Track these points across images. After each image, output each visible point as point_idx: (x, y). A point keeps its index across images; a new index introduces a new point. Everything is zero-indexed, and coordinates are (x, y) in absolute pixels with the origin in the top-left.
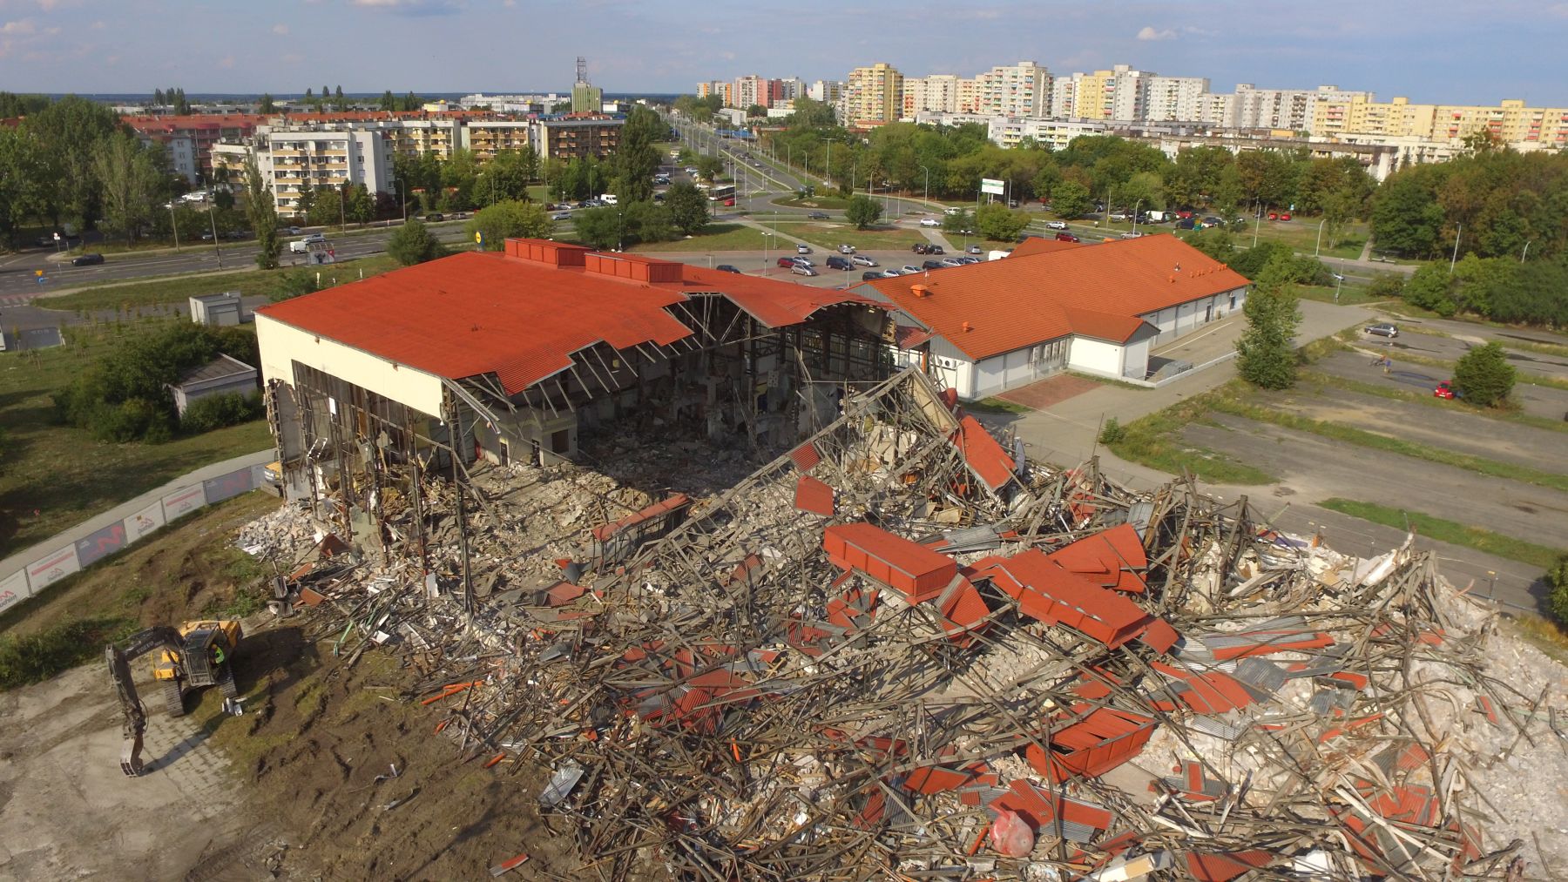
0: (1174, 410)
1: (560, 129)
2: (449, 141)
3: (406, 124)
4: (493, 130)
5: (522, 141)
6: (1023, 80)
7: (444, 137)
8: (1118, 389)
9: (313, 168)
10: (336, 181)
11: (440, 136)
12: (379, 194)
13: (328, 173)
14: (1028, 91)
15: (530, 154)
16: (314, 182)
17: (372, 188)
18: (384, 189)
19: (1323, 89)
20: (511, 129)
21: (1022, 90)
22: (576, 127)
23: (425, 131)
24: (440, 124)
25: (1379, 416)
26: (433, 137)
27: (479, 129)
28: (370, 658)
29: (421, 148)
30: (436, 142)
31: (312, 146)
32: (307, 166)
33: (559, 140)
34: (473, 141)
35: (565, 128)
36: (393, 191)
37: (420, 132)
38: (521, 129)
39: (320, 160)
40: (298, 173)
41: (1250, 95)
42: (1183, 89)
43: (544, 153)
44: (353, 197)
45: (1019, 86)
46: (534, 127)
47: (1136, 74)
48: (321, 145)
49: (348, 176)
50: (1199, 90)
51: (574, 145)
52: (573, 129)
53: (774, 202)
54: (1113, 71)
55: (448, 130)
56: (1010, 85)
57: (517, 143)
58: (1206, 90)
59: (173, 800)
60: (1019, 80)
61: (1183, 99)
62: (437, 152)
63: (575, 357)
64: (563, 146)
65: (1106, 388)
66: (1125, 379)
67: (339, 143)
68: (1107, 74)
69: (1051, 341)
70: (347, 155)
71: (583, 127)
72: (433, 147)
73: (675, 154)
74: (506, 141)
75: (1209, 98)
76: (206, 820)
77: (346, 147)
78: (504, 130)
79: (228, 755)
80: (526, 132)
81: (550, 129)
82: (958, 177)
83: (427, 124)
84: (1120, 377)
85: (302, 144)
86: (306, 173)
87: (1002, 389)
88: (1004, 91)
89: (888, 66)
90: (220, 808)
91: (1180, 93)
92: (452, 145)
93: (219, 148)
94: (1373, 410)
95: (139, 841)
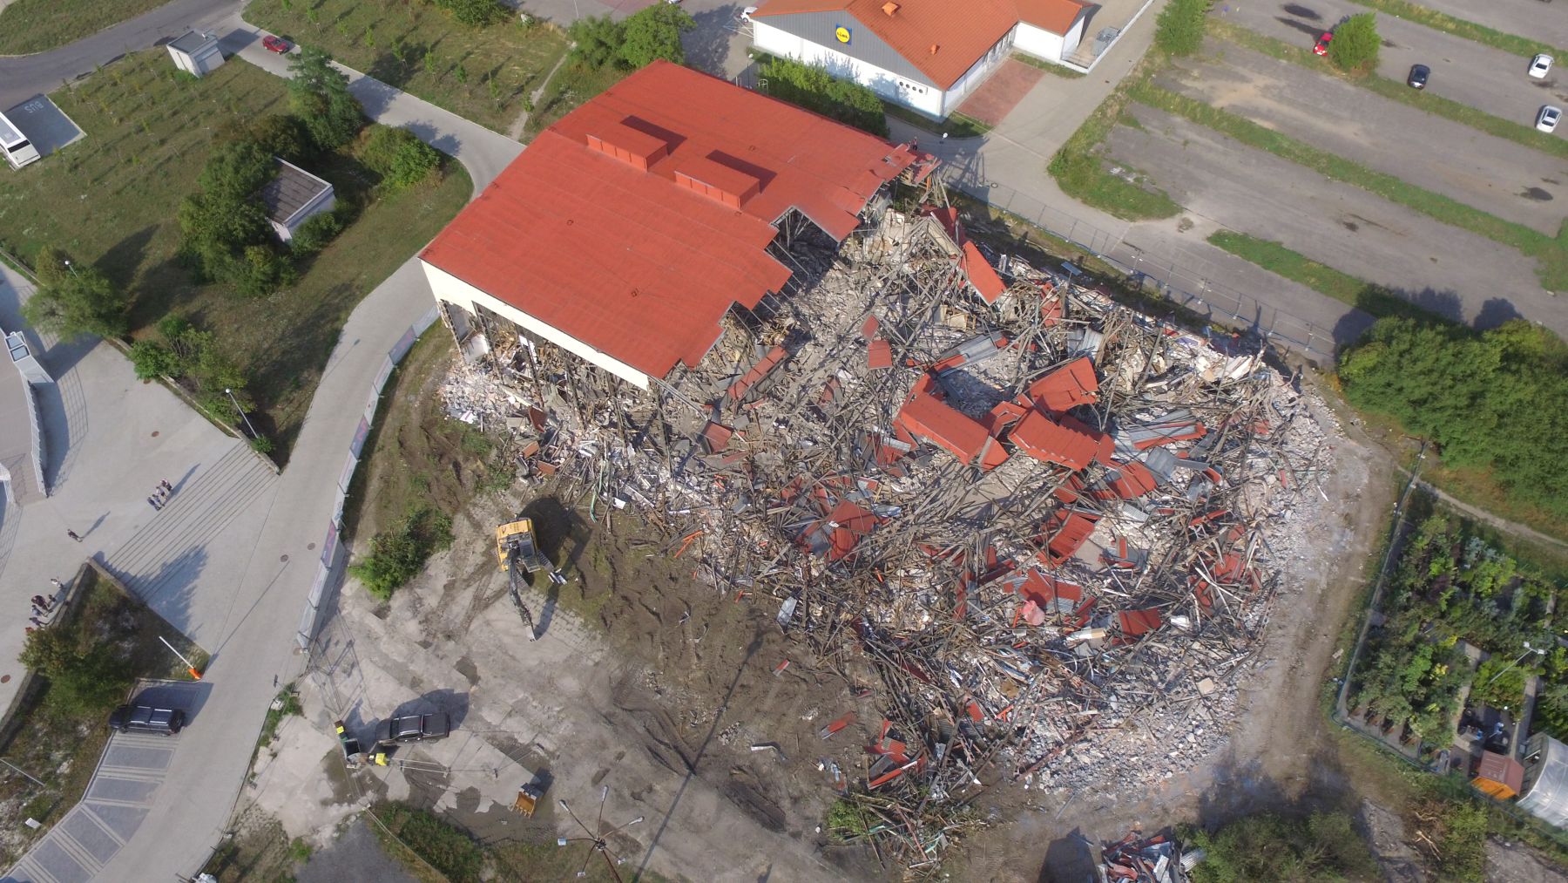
0: (1103, 111)
8: (1058, 77)
25: (1262, 93)
59: (568, 653)
65: (1049, 78)
66: (1062, 63)
69: (1002, 39)
76: (597, 664)
79: (577, 615)
84: (1058, 62)
90: (599, 654)
95: (570, 684)
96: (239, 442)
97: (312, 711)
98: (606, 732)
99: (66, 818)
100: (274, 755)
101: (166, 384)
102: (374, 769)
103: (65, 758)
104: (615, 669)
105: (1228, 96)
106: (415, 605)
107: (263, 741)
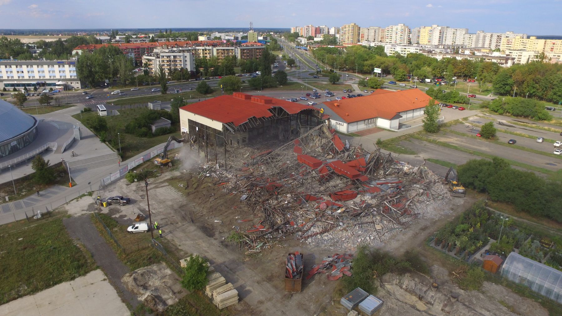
0: (400, 137)
1: (244, 50)
2: (210, 53)
3: (197, 48)
4: (224, 50)
5: (232, 53)
6: (400, 30)
7: (209, 52)
8: (388, 132)
9: (172, 63)
10: (179, 67)
11: (207, 52)
12: (191, 71)
13: (177, 65)
14: (401, 34)
15: (235, 57)
16: (173, 68)
17: (189, 70)
18: (192, 70)
19: (508, 33)
20: (229, 50)
21: (399, 34)
22: (249, 49)
23: (203, 50)
24: (207, 48)
25: (456, 140)
26: (205, 52)
27: (219, 49)
28: (206, 179)
29: (201, 55)
30: (206, 53)
31: (172, 57)
32: (171, 63)
33: (244, 53)
34: (218, 53)
35: (246, 49)
36: (195, 70)
37: (201, 50)
38: (232, 50)
39: (174, 61)
40: (168, 65)
41: (482, 35)
42: (458, 32)
43: (239, 57)
44: (184, 73)
45: (398, 32)
46: (236, 49)
47: (440, 28)
48: (175, 57)
49: (182, 66)
50: (464, 32)
51: (248, 55)
52: (248, 49)
53: (309, 74)
54: (432, 27)
55: (210, 50)
56: (395, 32)
57: (231, 54)
58: (467, 33)
60: (398, 30)
61: (458, 36)
62: (206, 57)
63: (249, 119)
64: (245, 55)
65: (385, 131)
66: (391, 129)
67: (180, 56)
68: (430, 28)
69: (371, 119)
70: (182, 60)
71: (251, 49)
72: (205, 55)
73: (281, 56)
74: (227, 53)
75: (467, 36)
77: (182, 57)
78: (227, 50)
79: (182, 192)
80: (234, 50)
81: (241, 49)
82: (367, 67)
83: (204, 48)
84: (389, 129)
85: (169, 57)
86: (170, 65)
87: (356, 131)
88: (393, 34)
89: (355, 24)
90: (182, 200)
91: (457, 34)
92: (211, 54)
93: (145, 57)
94: (456, 139)
95: (170, 203)
96: (116, 153)
97: (94, 196)
98: (172, 212)
99: (15, 202)
100: (77, 201)
101: (106, 143)
102: (102, 208)
103: (25, 192)
104: (185, 203)
105: (443, 140)
106: (137, 185)
107: (77, 198)
